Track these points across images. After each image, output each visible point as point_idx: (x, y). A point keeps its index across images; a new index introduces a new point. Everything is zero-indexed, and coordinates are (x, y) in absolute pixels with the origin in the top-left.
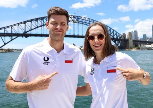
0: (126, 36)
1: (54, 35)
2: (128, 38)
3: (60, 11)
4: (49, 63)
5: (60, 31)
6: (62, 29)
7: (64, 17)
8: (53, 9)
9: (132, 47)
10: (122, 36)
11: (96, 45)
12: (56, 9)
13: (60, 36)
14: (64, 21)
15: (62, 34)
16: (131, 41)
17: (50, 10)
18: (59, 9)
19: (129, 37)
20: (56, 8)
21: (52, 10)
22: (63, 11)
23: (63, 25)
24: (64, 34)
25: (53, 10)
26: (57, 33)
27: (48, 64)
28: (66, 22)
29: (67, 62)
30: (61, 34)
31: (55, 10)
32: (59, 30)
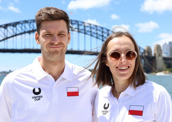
0: (151, 51)
1: (49, 53)
2: (155, 54)
3: (55, 14)
4: (41, 97)
5: (59, 46)
6: (60, 43)
7: (63, 23)
8: (44, 12)
9: (162, 69)
10: (145, 50)
11: (121, 67)
12: (49, 12)
13: (60, 54)
14: (64, 30)
15: (62, 50)
16: (160, 58)
17: (40, 15)
18: (53, 12)
19: (156, 52)
20: (48, 9)
21: (42, 14)
22: (59, 14)
23: (62, 36)
24: (64, 50)
25: (44, 14)
26: (54, 51)
27: (39, 99)
28: (66, 31)
29: (70, 94)
30: (60, 50)
31: (46, 13)
32: (57, 45)
